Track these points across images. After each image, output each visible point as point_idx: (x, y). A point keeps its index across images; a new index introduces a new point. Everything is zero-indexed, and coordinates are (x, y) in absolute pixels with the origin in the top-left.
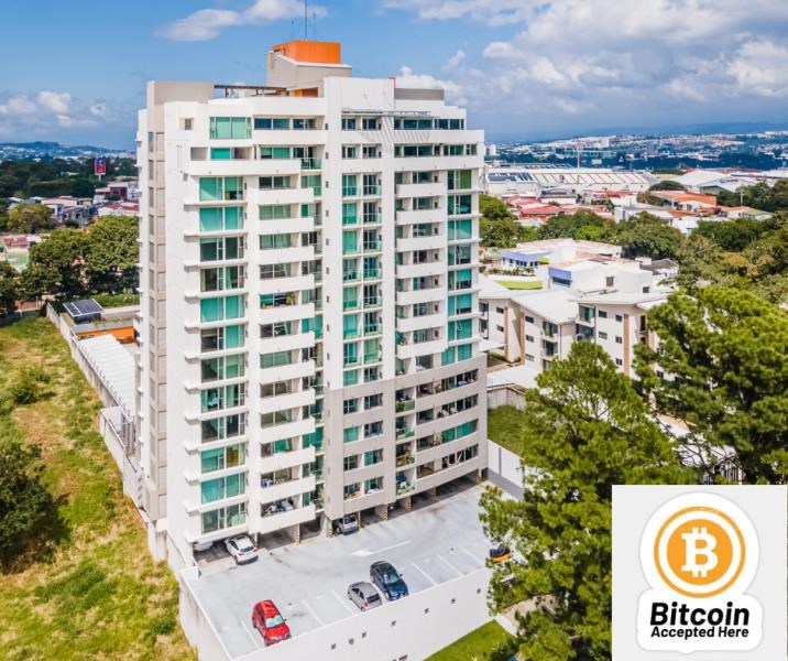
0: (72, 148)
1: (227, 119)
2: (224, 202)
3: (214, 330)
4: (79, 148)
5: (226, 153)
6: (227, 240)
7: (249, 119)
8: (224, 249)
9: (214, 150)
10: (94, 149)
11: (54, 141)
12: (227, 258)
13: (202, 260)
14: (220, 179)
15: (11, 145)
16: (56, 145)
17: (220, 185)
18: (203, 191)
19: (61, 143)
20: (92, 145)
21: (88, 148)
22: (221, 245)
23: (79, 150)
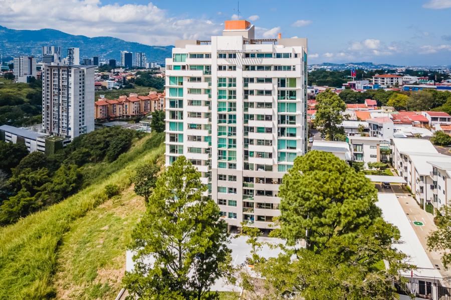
0: (378, 66)
1: (179, 54)
2: (178, 86)
3: (174, 134)
4: (382, 65)
5: (179, 68)
6: (179, 100)
7: (188, 54)
8: (178, 104)
9: (175, 66)
10: (389, 66)
11: (371, 62)
12: (179, 107)
13: (170, 107)
14: (177, 77)
15: (352, 63)
16: (371, 63)
17: (177, 79)
18: (171, 82)
19: (373, 63)
20: (388, 64)
21: (386, 65)
22: (177, 102)
23: (382, 66)
